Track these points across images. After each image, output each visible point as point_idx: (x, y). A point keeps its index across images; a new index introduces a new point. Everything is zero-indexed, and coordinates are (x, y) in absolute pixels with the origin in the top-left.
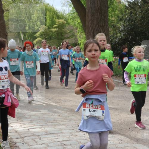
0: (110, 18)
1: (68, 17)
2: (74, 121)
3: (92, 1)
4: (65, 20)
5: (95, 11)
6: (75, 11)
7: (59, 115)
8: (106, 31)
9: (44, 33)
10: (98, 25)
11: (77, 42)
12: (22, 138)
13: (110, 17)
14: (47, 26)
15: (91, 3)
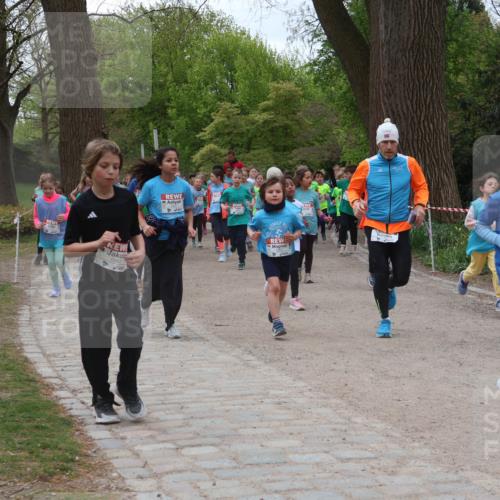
0: (452, 76)
1: (308, 73)
2: (331, 423)
3: (390, 22)
4: (297, 85)
5: (399, 55)
6: (331, 54)
7: (279, 403)
8: (438, 120)
9: (227, 126)
10: (412, 101)
11: (339, 159)
12: (156, 476)
13: (450, 72)
14: (237, 105)
15: (386, 27)
